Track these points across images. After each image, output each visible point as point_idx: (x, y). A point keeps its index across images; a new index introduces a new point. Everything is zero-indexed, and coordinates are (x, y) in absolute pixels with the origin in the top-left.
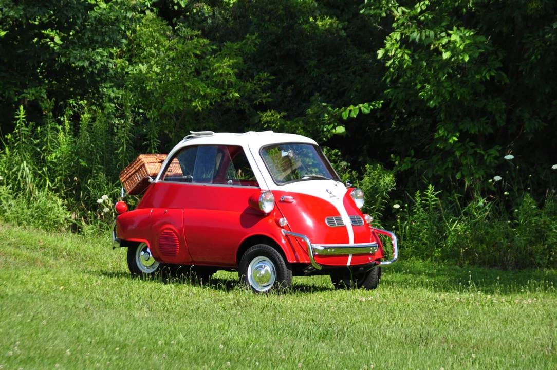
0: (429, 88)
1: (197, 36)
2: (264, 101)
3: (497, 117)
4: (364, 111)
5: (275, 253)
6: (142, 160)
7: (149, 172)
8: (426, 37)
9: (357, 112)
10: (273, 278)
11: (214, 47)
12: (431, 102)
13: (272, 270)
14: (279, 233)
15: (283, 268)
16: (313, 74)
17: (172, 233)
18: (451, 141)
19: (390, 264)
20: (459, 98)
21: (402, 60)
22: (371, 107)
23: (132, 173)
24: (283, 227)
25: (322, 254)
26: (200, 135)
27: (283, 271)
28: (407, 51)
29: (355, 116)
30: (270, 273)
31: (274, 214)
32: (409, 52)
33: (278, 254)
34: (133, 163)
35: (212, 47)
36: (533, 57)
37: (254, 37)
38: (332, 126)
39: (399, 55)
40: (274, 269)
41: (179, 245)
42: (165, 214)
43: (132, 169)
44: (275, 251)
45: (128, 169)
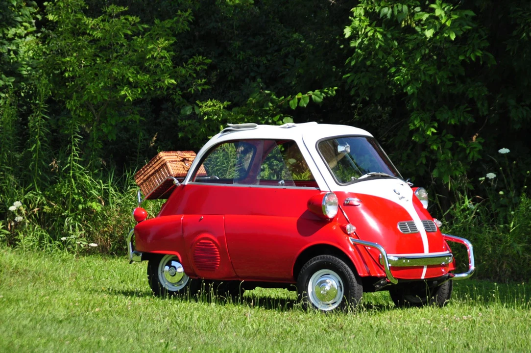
0: (404, 71)
1: (124, 13)
2: (200, 88)
3: (479, 105)
4: (315, 100)
5: (342, 265)
6: (164, 158)
7: (172, 172)
8: (399, 12)
9: (308, 101)
10: (340, 296)
11: (146, 26)
12: (409, 88)
13: (338, 285)
14: (347, 242)
15: (352, 282)
16: (239, 57)
17: (210, 243)
18: (429, 133)
19: (466, 277)
20: (439, 83)
21: (373, 39)
22: (323, 94)
23: (150, 173)
24: (349, 235)
25: (396, 266)
26: (239, 128)
27: (353, 286)
28: (378, 29)
29: (305, 105)
30: (337, 288)
31: (337, 219)
32: (381, 30)
33: (347, 266)
34: (151, 163)
35: (143, 25)
36: (524, 34)
37: (187, 14)
38: (278, 117)
39: (370, 34)
40: (340, 284)
41: (219, 258)
42: (201, 221)
43: (151, 169)
44: (343, 262)
45: (146, 169)
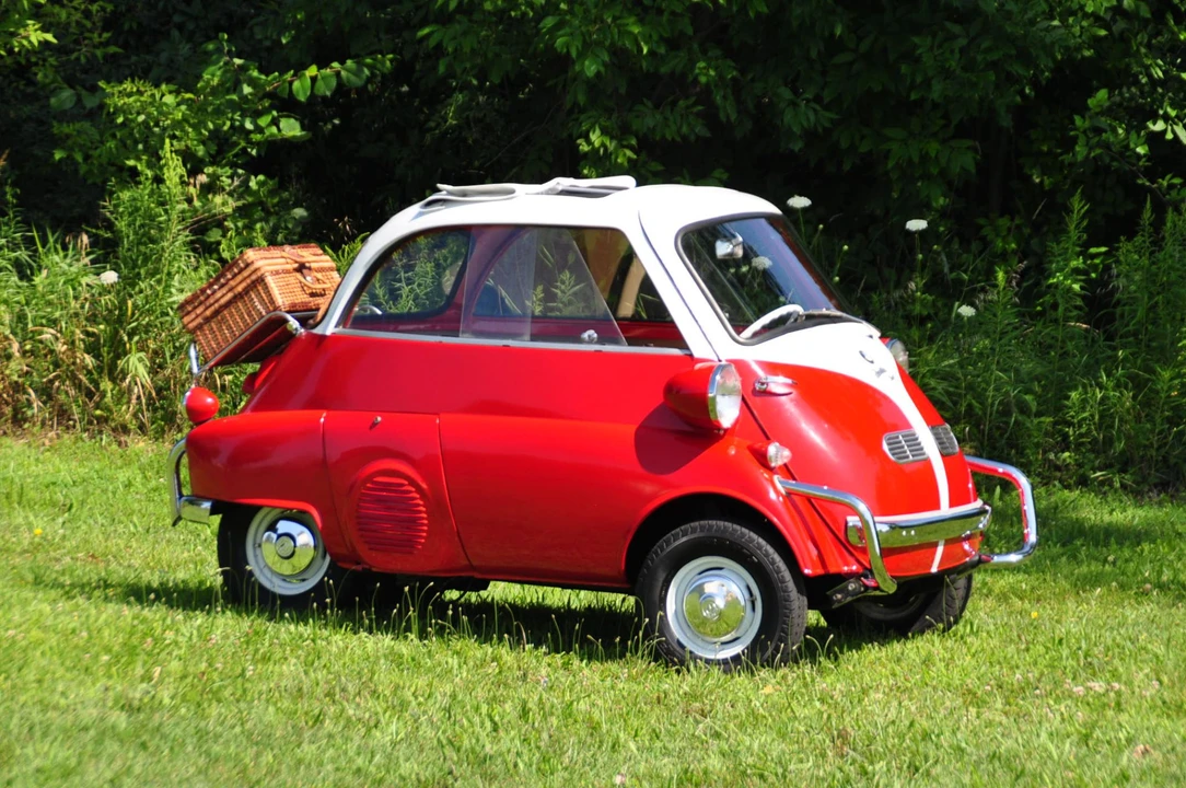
2: (99, 54)
4: (349, 81)
5: (759, 548)
6: (257, 264)
7: (280, 300)
9: (334, 83)
10: (751, 622)
13: (747, 596)
14: (769, 486)
15: (786, 590)
17: (403, 485)
19: (1019, 560)
22: (365, 69)
23: (223, 301)
24: (773, 470)
25: (888, 545)
26: (466, 196)
27: (787, 601)
29: (328, 93)
30: (743, 603)
33: (771, 550)
34: (223, 275)
38: (267, 117)
40: (751, 594)
41: (426, 522)
42: (374, 429)
43: (224, 290)
44: (761, 540)
45: (209, 292)
